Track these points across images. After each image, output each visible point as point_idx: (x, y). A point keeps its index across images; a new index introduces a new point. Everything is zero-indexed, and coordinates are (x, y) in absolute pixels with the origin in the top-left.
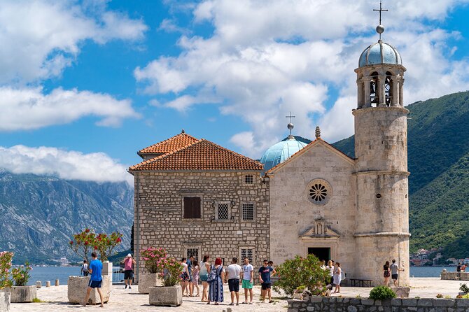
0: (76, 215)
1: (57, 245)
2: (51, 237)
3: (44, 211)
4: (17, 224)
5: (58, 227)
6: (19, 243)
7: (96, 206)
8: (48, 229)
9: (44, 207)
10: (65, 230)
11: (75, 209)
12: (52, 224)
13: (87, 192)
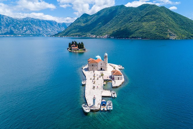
0: (46, 27)
1: (43, 32)
2: (42, 31)
3: (40, 26)
4: (35, 28)
5: (43, 29)
6: (36, 32)
7: (50, 25)
8: (41, 29)
9: (40, 25)
10: (44, 29)
11: (46, 25)
12: (42, 28)
13: (48, 22)
